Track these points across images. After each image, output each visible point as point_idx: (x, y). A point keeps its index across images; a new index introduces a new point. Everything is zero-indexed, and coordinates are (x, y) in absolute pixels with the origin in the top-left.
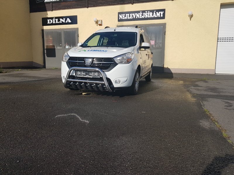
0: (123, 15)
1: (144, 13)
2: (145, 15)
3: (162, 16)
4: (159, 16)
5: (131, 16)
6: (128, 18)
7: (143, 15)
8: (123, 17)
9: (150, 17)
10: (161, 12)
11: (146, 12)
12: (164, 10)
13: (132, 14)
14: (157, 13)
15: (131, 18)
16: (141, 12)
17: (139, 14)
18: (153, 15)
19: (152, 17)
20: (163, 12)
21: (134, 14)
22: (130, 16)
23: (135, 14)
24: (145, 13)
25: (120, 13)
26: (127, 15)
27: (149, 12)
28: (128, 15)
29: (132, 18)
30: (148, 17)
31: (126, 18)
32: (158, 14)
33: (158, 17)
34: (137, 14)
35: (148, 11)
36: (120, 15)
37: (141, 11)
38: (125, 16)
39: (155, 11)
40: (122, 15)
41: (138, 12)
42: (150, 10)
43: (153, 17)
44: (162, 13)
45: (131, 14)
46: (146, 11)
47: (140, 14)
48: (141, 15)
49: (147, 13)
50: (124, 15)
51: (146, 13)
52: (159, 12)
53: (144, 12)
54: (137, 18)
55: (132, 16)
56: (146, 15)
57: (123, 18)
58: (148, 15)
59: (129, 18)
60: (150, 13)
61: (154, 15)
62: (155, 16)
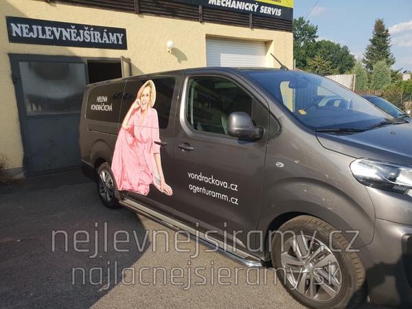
0: (24, 26)
1: (81, 31)
2: (84, 36)
3: (120, 43)
4: (116, 42)
5: (48, 33)
6: (41, 36)
7: (78, 34)
8: (25, 31)
9: (96, 41)
10: (118, 35)
11: (87, 28)
12: (123, 31)
13: (50, 28)
14: (110, 34)
15: (48, 37)
16: (73, 27)
17: (68, 30)
18: (102, 37)
19: (100, 42)
20: (122, 35)
21: (55, 29)
22: (44, 32)
23: (59, 29)
24: (84, 30)
25: (10, 20)
26: (34, 27)
27: (92, 29)
28: (40, 28)
29: (52, 38)
30: (93, 41)
31: (35, 36)
32: (113, 38)
33: (113, 44)
34: (63, 30)
35: (89, 27)
36: (13, 25)
37: (73, 24)
38: (31, 30)
39: (105, 30)
40: (19, 25)
41: (66, 26)
42: (94, 27)
43: (103, 42)
44: (120, 36)
45: (47, 28)
46: (86, 26)
47: (72, 31)
48: (73, 35)
49: (88, 32)
50: (28, 26)
51: (86, 32)
52: (115, 34)
53: (79, 27)
54: (64, 39)
55: (50, 33)
56: (86, 36)
57: (25, 35)
58: (90, 35)
59: (44, 37)
60: (96, 33)
61: (104, 39)
62: (107, 42)
